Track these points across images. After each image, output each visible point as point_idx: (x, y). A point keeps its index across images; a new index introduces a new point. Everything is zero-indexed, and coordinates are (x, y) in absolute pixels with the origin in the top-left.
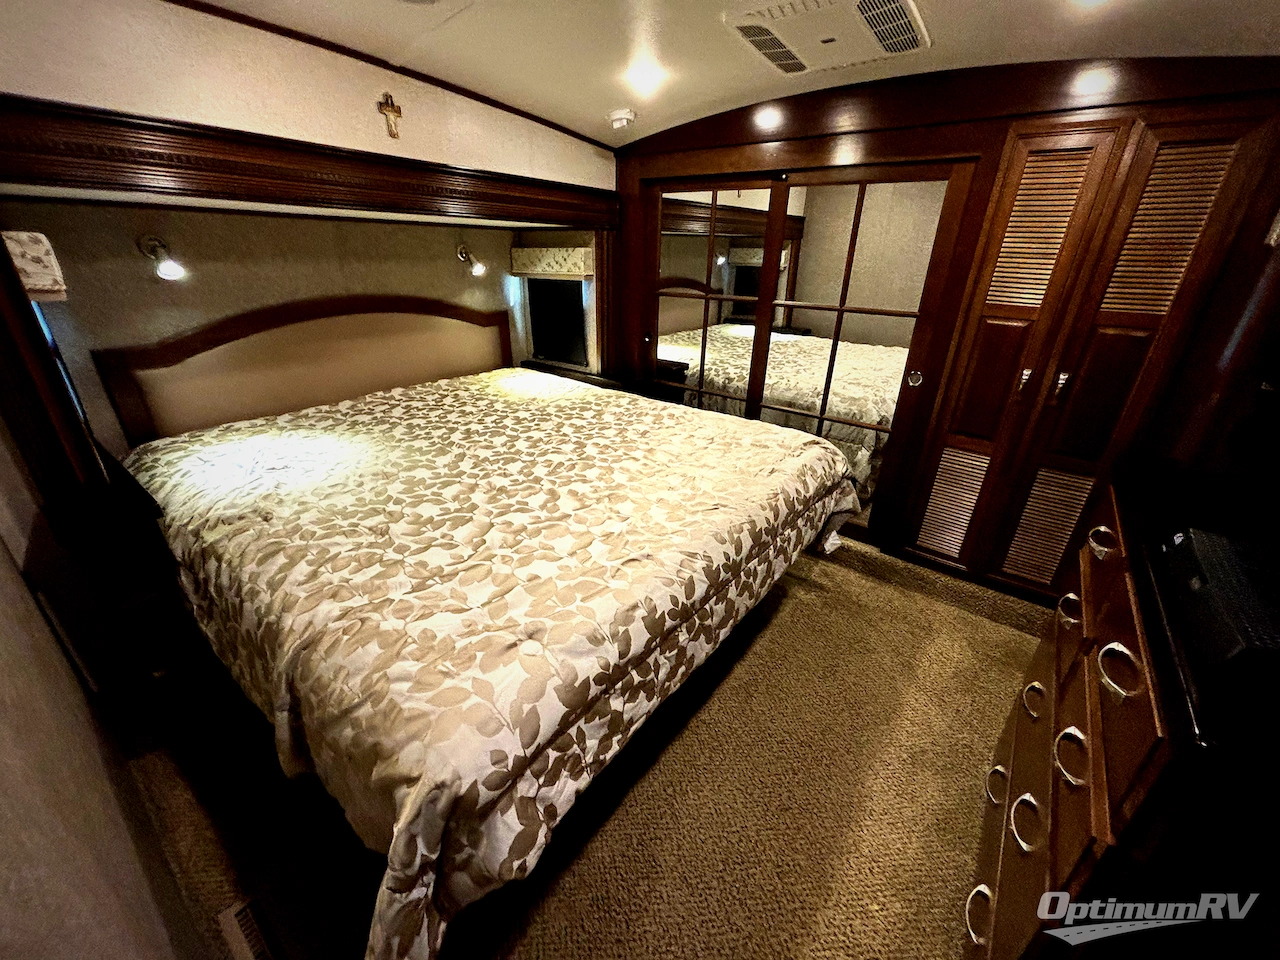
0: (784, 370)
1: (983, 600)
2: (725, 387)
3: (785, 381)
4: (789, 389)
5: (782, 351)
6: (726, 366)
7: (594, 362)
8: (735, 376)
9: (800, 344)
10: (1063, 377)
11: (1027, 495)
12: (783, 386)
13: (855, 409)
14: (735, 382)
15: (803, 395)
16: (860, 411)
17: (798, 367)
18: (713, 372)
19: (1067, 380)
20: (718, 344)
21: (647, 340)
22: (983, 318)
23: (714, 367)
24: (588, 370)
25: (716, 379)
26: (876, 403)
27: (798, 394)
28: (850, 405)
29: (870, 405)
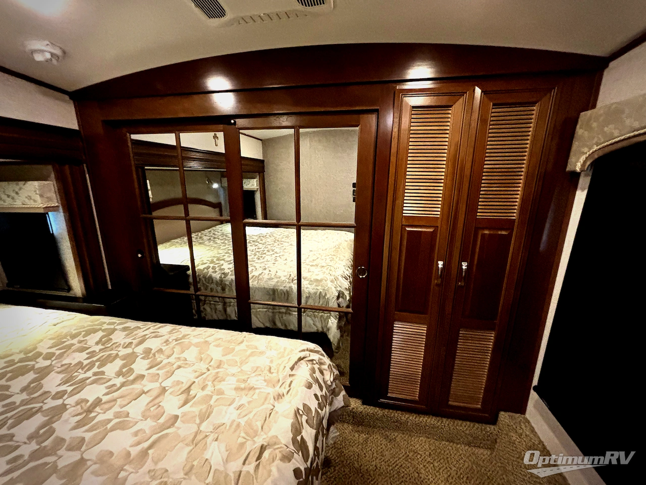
0: (265, 260)
1: (442, 428)
2: (221, 281)
3: (267, 272)
4: (271, 279)
5: (264, 242)
6: (222, 262)
7: (77, 285)
8: (229, 271)
9: (275, 235)
10: (464, 265)
11: (455, 349)
12: (266, 277)
13: (320, 289)
14: (229, 276)
15: (283, 282)
16: (324, 290)
17: (276, 255)
18: (211, 270)
19: (467, 266)
20: (219, 241)
21: (140, 255)
22: (403, 227)
23: (211, 265)
24: (71, 294)
25: (214, 275)
26: (332, 281)
27: (278, 282)
28: (316, 286)
29: (330, 284)
